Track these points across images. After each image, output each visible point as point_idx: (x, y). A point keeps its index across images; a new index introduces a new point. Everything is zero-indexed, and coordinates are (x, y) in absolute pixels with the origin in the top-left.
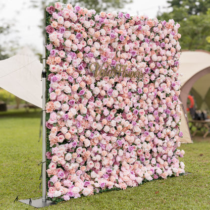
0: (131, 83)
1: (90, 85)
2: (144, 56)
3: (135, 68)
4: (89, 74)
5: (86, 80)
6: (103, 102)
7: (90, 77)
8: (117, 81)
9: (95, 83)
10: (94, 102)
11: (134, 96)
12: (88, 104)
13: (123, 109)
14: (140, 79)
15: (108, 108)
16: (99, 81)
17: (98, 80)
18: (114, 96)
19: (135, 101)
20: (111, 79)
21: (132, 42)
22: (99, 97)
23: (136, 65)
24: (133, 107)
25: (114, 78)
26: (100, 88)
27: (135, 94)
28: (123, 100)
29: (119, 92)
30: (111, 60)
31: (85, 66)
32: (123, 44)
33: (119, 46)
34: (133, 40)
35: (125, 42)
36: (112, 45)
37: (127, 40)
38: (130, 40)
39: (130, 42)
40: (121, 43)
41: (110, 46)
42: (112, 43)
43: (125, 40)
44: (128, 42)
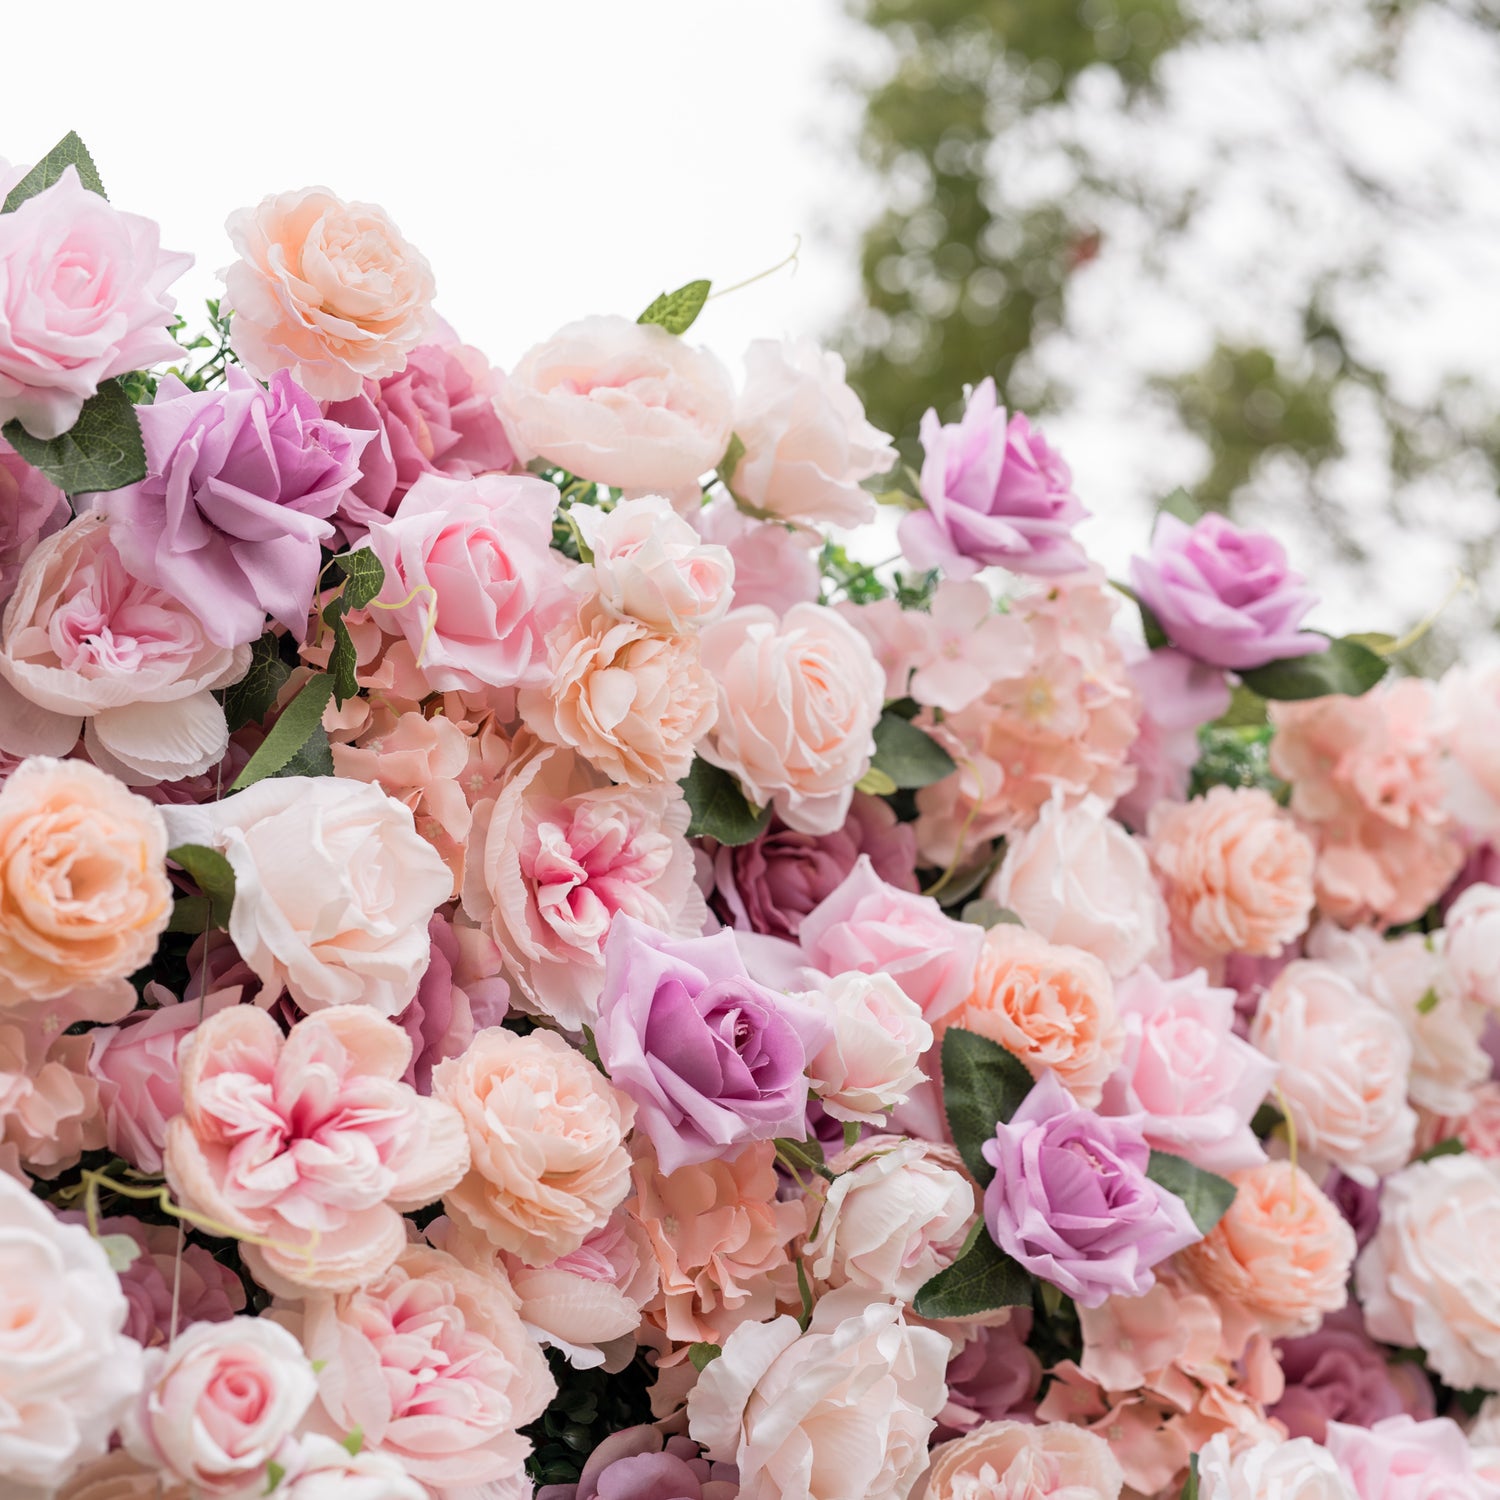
32: (1169, 1444)
33: (988, 1473)
34: (1464, 1327)
35: (1217, 1376)
36: (719, 1406)
37: (1259, 1308)
38: (1376, 1358)
39: (1366, 1394)
40: (1087, 1402)
41: (645, 1457)
42: (714, 1351)
43: (1203, 1300)
44: (1334, 1398)
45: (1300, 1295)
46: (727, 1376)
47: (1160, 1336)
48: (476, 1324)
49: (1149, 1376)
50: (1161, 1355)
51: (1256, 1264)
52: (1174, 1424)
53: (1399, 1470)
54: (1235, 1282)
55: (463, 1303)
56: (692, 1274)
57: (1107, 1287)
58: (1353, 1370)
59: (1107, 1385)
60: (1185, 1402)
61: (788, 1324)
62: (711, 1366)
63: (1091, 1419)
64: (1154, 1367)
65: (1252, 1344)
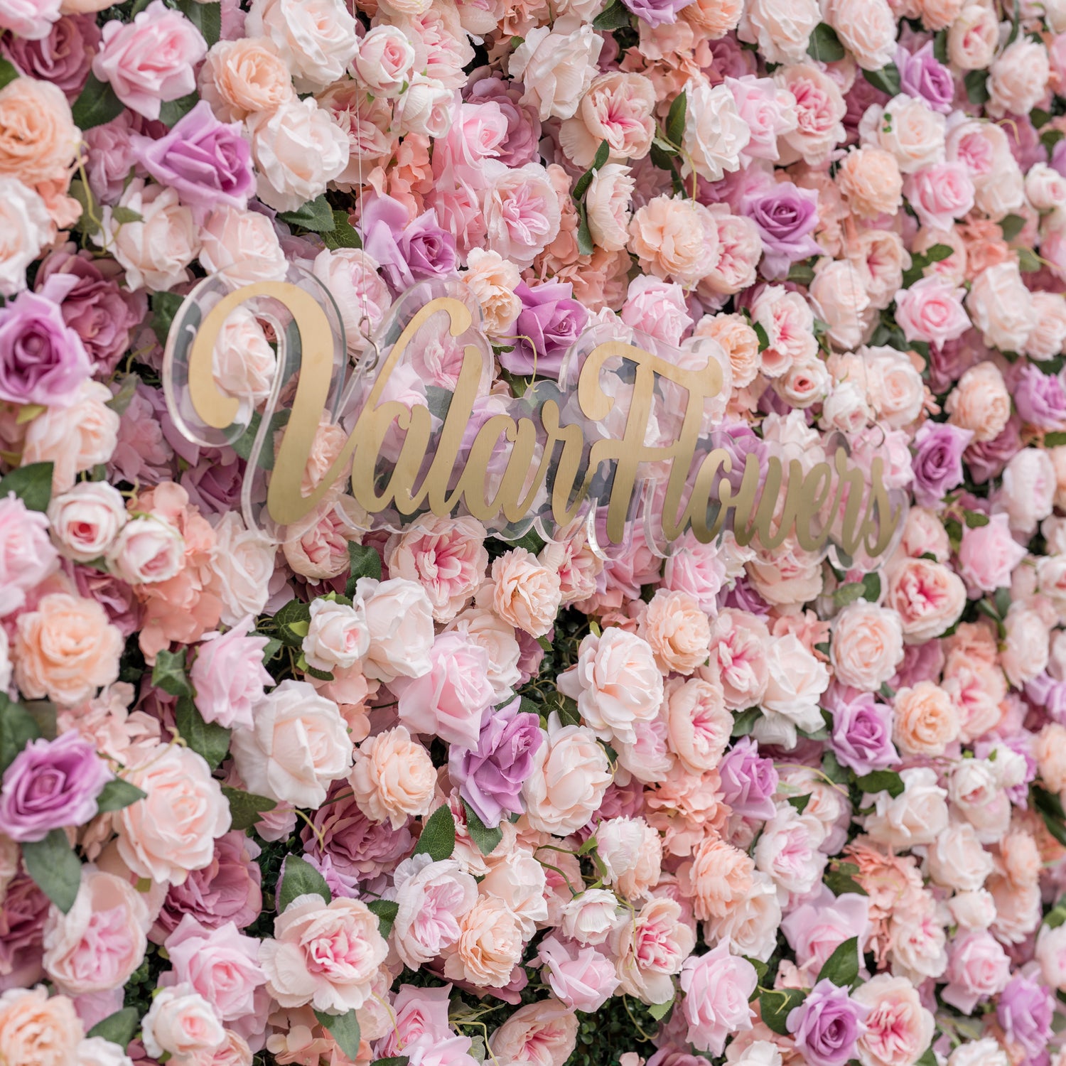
0: (753, 630)
1: (186, 653)
2: (892, 270)
3: (797, 419)
4: (177, 469)
5: (133, 565)
6: (388, 915)
7: (200, 529)
8: (585, 587)
9: (265, 624)
10: (262, 928)
11: (801, 803)
12: (157, 962)
13: (659, 996)
14: (861, 565)
15: (463, 996)
16: (342, 588)
17: (326, 565)
18: (553, 820)
19: (807, 873)
20: (517, 565)
21: (765, 69)
22: (338, 846)
23: (820, 377)
24: (784, 950)
25: (557, 553)
26: (357, 693)
27: (801, 778)
28: (671, 864)
29: (612, 752)
30: (511, 275)
31: (116, 340)
32: (667, 82)
33: (608, 92)
34: (777, 39)
35: (688, 56)
36: (521, 61)
37: (705, 28)
38: (738, 47)
39: (732, 62)
40: (638, 63)
41: (490, 79)
42: (521, 40)
43: (687, 24)
44: (721, 63)
45: (722, 23)
46: (526, 50)
47: (668, 38)
48: (447, 27)
49: (664, 55)
50: (669, 46)
51: (708, 10)
52: (669, 74)
53: (750, 97)
54: (698, 17)
55: (442, 18)
56: (513, 8)
57: (659, 20)
58: (728, 52)
59: (648, 57)
60: (675, 65)
61: (545, 29)
62: (521, 46)
63: (639, 70)
64: (667, 51)
65: (701, 42)
